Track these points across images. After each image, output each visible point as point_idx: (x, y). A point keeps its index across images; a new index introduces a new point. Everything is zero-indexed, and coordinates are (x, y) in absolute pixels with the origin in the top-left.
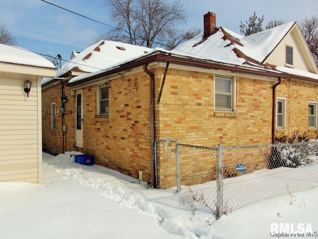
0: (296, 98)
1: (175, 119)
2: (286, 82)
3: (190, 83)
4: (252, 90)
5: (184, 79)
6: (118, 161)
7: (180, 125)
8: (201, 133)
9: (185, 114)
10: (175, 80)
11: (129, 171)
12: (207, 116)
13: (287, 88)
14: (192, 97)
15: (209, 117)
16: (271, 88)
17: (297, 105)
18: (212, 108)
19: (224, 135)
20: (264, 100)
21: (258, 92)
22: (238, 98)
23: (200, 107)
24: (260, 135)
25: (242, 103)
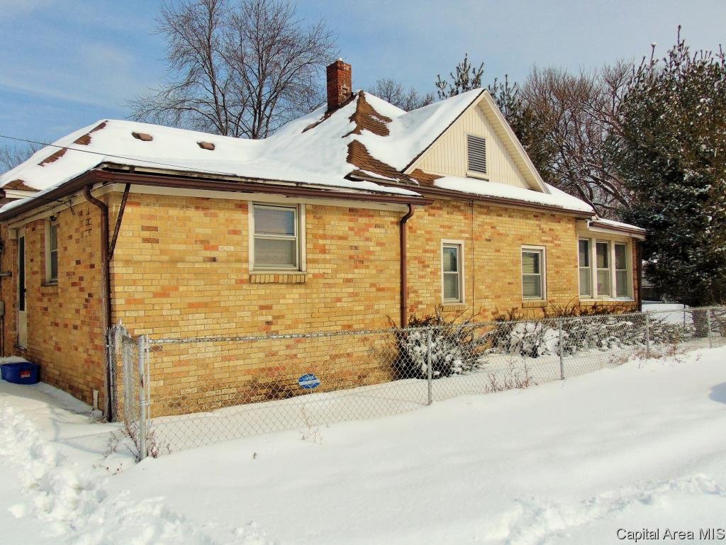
0: (490, 240)
1: (153, 289)
2: (462, 208)
3: (190, 219)
4: (347, 229)
5: (173, 212)
6: (70, 372)
7: (164, 300)
8: (218, 315)
9: (178, 279)
10: (153, 216)
11: (82, 391)
12: (233, 282)
13: (467, 221)
14: (195, 245)
15: (236, 283)
16: (397, 223)
17: (493, 254)
18: (244, 266)
19: (274, 317)
20: (378, 248)
21: (362, 233)
22: (310, 246)
23: (215, 265)
24: (370, 317)
25: (320, 255)
